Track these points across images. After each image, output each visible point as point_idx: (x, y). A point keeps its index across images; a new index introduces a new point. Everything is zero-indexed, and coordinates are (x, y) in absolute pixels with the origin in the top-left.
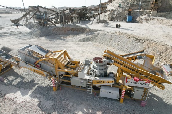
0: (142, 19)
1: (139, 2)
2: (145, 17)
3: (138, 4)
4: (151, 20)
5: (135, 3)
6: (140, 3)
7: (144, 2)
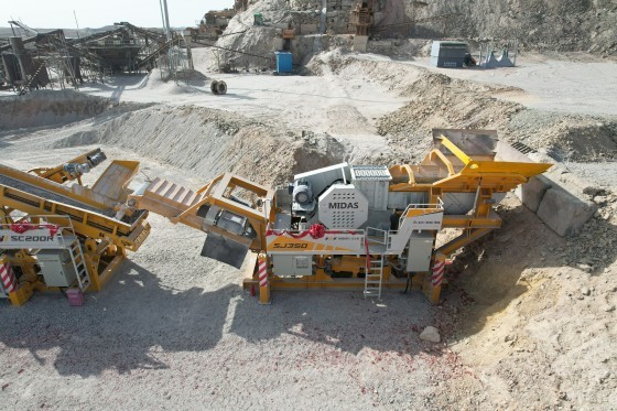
0: (321, 62)
1: (321, 9)
2: (331, 57)
3: (317, 15)
4: (347, 63)
5: (309, 11)
6: (324, 10)
7: (334, 8)
